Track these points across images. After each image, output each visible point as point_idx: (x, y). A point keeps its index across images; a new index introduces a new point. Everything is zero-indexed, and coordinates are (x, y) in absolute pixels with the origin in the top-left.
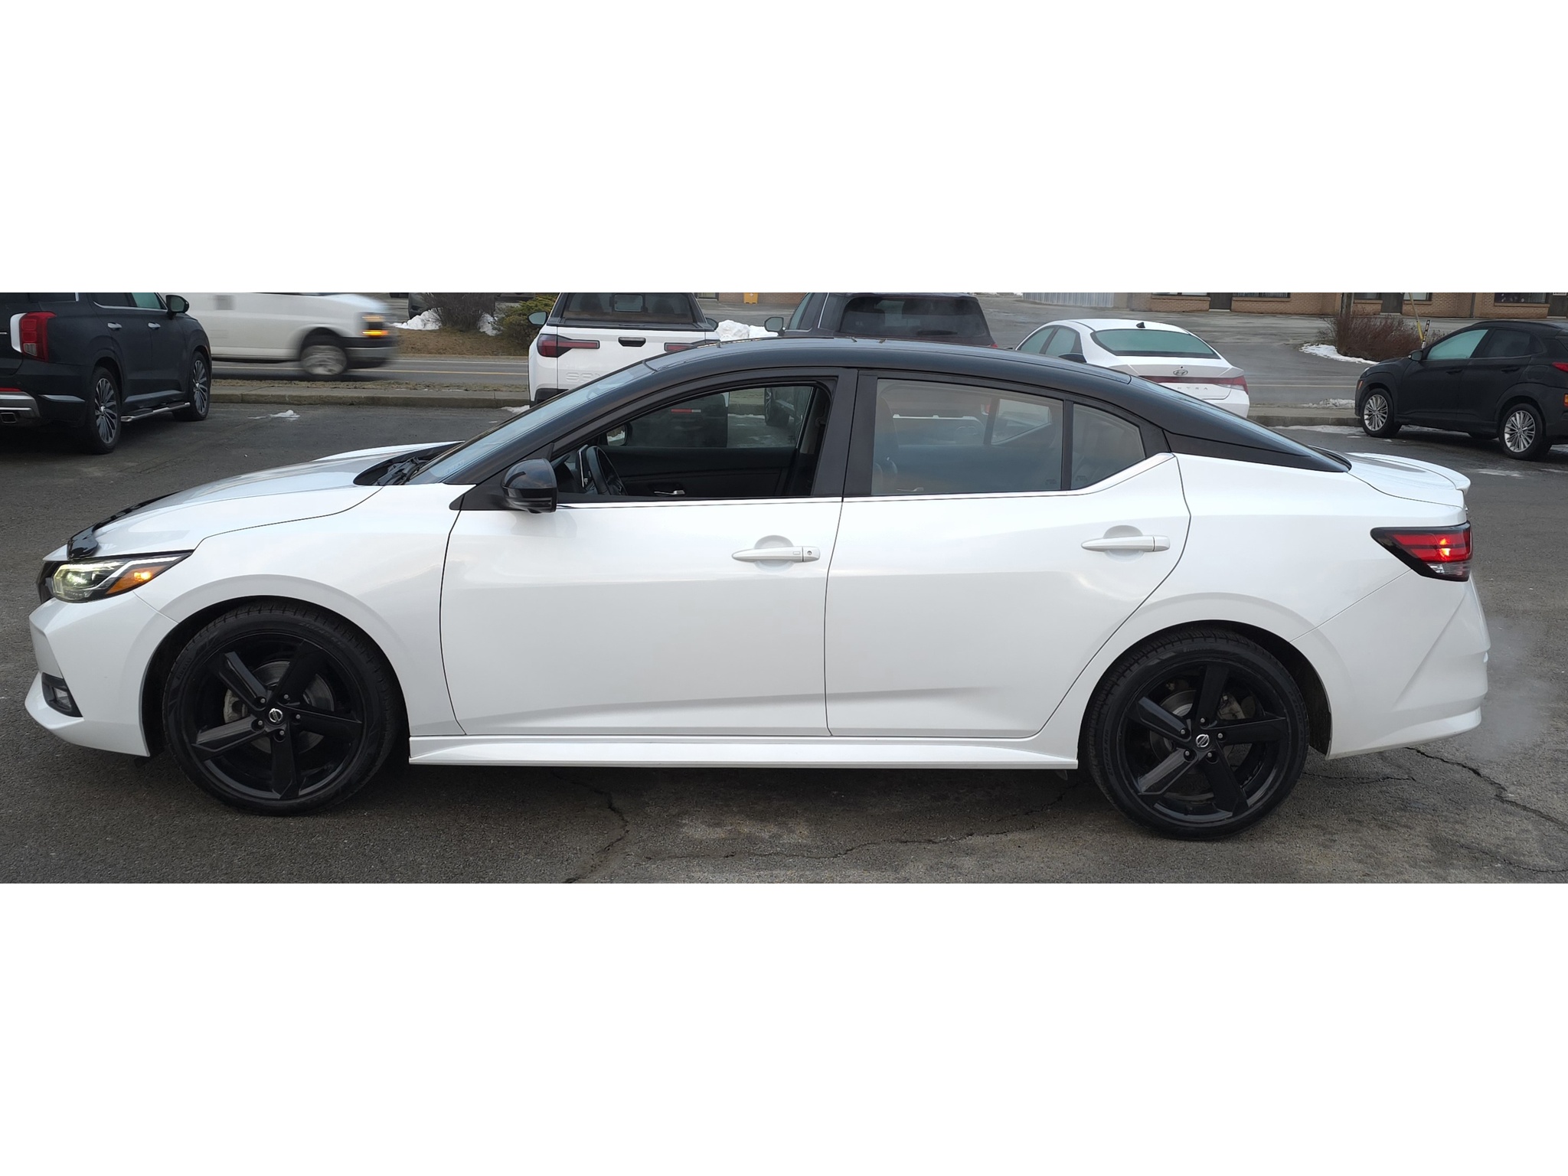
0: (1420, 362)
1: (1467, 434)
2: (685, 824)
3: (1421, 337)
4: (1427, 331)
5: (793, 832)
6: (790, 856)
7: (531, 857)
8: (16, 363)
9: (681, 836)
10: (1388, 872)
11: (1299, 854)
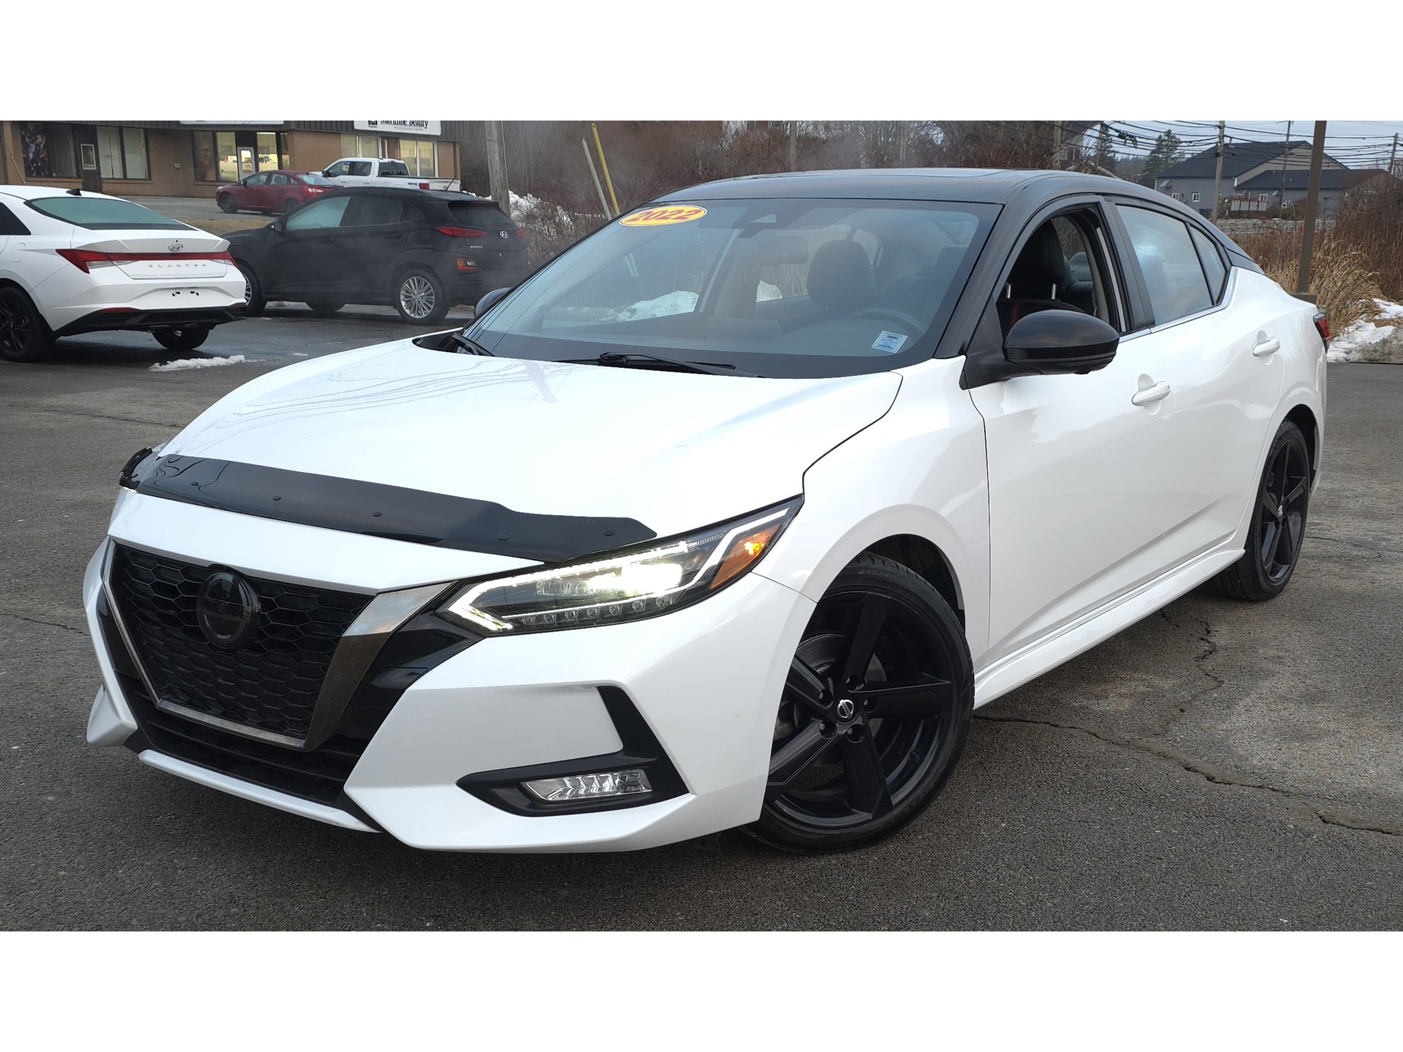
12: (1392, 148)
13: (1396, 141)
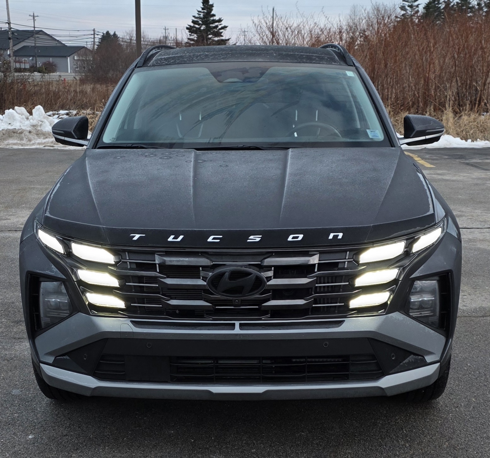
12: (93, 36)
13: (94, 32)
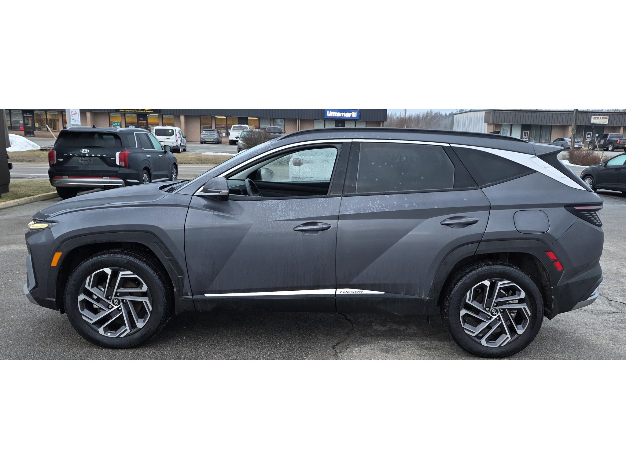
0: (604, 166)
1: (621, 192)
2: (373, 325)
3: (601, 157)
4: (603, 155)
5: (411, 328)
6: (412, 336)
7: (324, 335)
8: (117, 169)
9: (373, 329)
10: (621, 344)
11: (588, 337)
